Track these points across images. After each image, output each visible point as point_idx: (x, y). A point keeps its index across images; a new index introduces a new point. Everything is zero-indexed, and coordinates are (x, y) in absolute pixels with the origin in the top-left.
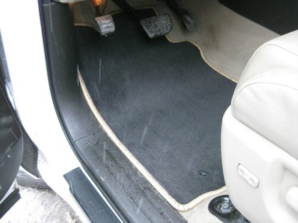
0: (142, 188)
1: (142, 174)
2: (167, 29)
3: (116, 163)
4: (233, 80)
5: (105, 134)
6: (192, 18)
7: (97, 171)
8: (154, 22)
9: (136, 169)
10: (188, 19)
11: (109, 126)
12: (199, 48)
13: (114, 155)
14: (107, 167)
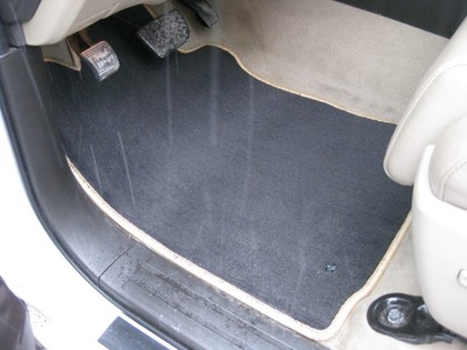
0: (249, 324)
1: (236, 300)
2: (181, 36)
3: (187, 293)
4: (303, 95)
5: (143, 247)
6: (210, 7)
7: (161, 318)
8: (159, 29)
9: (223, 294)
10: (205, 8)
11: (144, 229)
12: (232, 53)
13: (177, 280)
14: (177, 306)
